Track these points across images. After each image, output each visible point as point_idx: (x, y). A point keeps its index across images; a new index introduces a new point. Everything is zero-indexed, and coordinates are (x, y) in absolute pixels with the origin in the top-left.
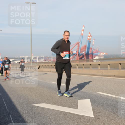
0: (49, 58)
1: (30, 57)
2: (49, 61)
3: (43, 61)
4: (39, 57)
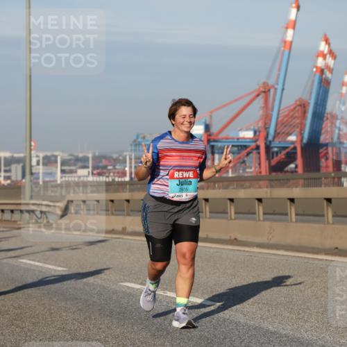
0: (116, 161)
1: (22, 155)
2: (117, 179)
3: (87, 177)
4: (66, 156)
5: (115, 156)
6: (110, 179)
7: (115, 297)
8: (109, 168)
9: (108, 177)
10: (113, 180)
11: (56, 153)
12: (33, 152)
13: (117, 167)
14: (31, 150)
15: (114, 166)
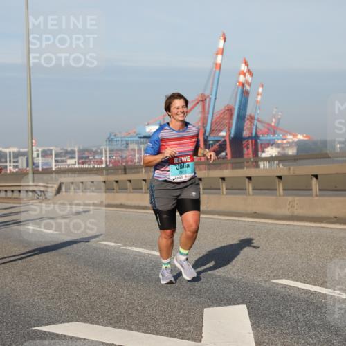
0: (96, 153)
1: (26, 150)
2: (96, 166)
3: (74, 165)
4: (59, 150)
5: (94, 149)
6: (92, 166)
7: (95, 252)
8: (91, 158)
9: (89, 164)
10: (94, 167)
11: (51, 148)
12: (34, 148)
13: (97, 157)
14: (32, 146)
15: (94, 156)
